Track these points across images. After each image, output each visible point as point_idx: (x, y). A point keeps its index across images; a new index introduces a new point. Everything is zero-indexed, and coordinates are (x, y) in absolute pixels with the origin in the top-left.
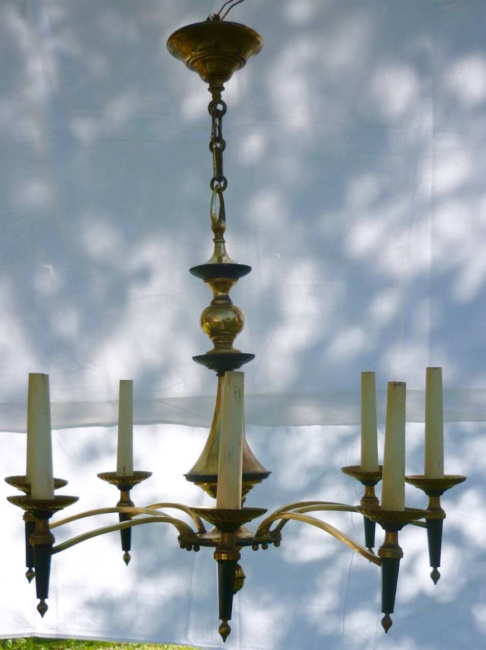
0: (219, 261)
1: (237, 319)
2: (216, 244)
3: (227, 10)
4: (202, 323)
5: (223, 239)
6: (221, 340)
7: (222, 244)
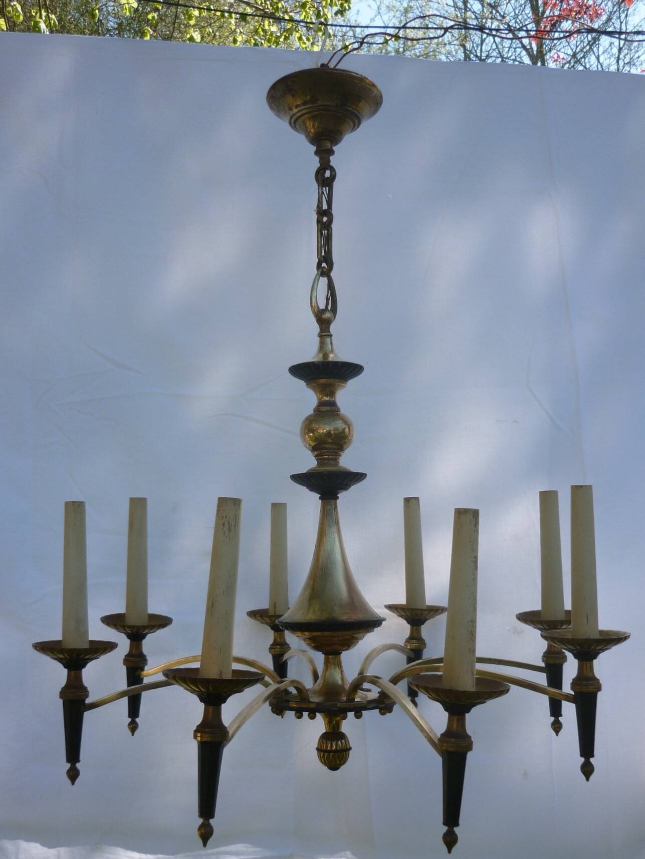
0: (324, 359)
2: (321, 339)
3: (340, 58)
5: (329, 332)
6: (326, 455)
7: (329, 339)
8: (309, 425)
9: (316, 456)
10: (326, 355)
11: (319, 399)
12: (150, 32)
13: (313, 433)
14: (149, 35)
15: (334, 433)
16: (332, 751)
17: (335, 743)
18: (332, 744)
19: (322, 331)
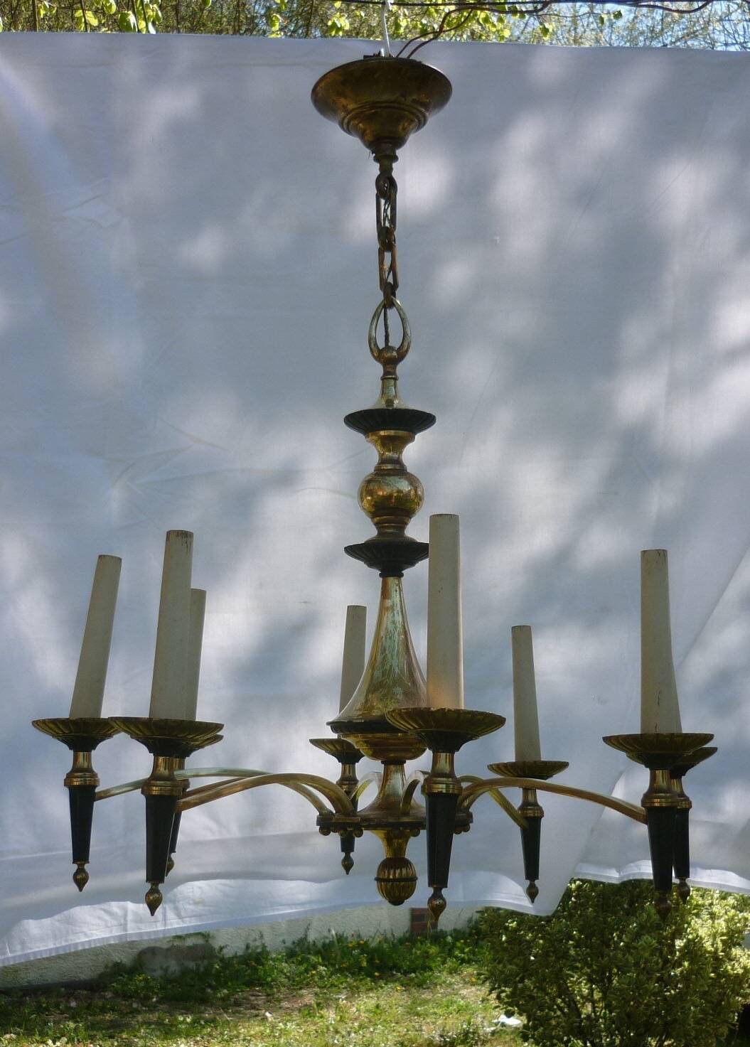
0: (387, 405)
1: (413, 492)
2: (384, 383)
4: (362, 499)
5: (395, 374)
6: (388, 523)
7: (392, 382)
8: (368, 487)
9: (376, 524)
10: (390, 402)
11: (381, 455)
12: (278, 19)
13: (372, 496)
14: (277, 24)
15: (398, 496)
16: (394, 880)
17: (398, 872)
18: (395, 873)
19: (386, 373)
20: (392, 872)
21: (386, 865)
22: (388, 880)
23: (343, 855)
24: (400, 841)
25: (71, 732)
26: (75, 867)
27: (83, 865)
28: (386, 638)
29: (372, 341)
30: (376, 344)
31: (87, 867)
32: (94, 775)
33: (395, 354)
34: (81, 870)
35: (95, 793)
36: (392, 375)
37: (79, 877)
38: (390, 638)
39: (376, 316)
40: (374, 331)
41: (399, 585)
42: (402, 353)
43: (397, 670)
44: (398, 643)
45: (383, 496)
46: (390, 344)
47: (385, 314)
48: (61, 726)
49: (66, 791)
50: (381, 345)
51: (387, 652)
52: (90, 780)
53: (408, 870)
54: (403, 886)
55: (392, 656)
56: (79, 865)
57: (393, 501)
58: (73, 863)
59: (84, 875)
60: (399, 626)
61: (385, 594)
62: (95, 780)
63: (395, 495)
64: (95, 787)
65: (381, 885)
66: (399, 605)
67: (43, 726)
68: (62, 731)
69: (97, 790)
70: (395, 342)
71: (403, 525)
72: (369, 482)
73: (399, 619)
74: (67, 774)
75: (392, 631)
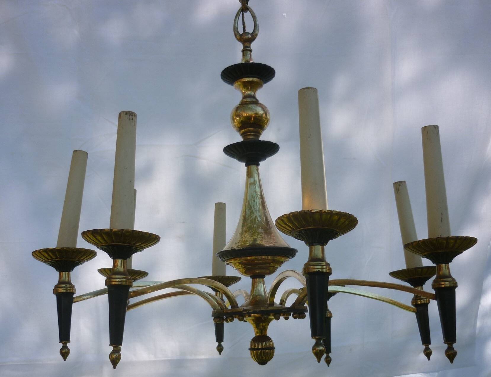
1: (264, 115)
4: (233, 119)
7: (249, 52)
8: (237, 112)
9: (242, 134)
10: (247, 62)
11: (244, 94)
13: (240, 117)
16: (262, 349)
17: (264, 344)
18: (262, 344)
19: (245, 47)
20: (260, 344)
21: (255, 340)
22: (258, 349)
23: (217, 344)
24: (264, 324)
25: (57, 258)
26: (61, 345)
27: (66, 343)
28: (251, 201)
29: (235, 29)
30: (238, 32)
31: (68, 345)
32: (72, 286)
33: (250, 36)
34: (65, 347)
35: (73, 298)
36: (249, 48)
37: (64, 351)
38: (254, 201)
39: (237, 15)
40: (237, 24)
41: (257, 169)
42: (254, 36)
43: (259, 219)
44: (259, 204)
45: (246, 116)
46: (246, 31)
47: (243, 15)
48: (50, 254)
49: (55, 297)
50: (241, 31)
51: (253, 209)
52: (70, 289)
53: (270, 343)
54: (267, 353)
55: (256, 211)
56: (63, 344)
57: (253, 119)
58: (60, 342)
59: (67, 350)
60: (259, 194)
61: (249, 175)
62: (73, 289)
63: (254, 115)
64: (73, 293)
65: (254, 353)
66: (258, 181)
67: (39, 254)
68: (51, 257)
69: (74, 296)
70: (250, 29)
71: (258, 134)
72: (237, 109)
73: (258, 189)
74: (55, 286)
75: (255, 197)
